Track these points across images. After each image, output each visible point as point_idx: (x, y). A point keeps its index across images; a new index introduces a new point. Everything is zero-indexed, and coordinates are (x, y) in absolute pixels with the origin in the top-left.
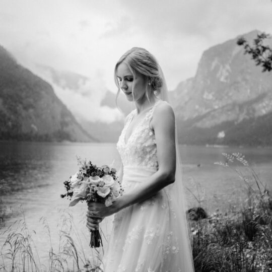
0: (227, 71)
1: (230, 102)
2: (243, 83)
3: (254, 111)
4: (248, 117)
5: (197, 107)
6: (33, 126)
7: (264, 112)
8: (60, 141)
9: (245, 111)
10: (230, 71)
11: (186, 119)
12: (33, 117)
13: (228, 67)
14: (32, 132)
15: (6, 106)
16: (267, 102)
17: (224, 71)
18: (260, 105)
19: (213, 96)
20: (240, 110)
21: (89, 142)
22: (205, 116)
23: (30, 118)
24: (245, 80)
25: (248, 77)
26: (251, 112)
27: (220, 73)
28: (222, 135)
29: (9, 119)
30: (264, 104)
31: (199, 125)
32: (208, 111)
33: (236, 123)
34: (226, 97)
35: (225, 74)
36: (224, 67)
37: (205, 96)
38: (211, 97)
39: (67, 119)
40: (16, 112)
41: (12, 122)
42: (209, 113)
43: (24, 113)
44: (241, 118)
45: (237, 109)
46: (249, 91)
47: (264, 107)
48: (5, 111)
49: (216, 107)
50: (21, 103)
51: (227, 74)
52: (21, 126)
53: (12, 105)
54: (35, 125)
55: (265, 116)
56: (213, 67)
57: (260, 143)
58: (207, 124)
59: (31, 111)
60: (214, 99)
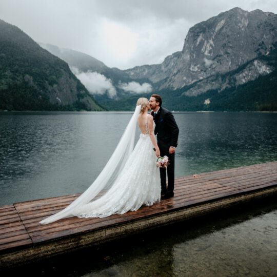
0: (211, 45)
1: (213, 73)
2: (226, 56)
3: (235, 80)
4: (229, 86)
5: (185, 78)
6: (57, 98)
7: (244, 81)
8: (79, 111)
9: (227, 81)
10: (213, 45)
11: (175, 89)
12: (57, 91)
13: (211, 42)
14: (57, 104)
15: (36, 83)
16: (246, 73)
17: (208, 46)
18: (241, 75)
19: (198, 68)
20: (222, 80)
21: (101, 111)
22: (192, 86)
23: (55, 92)
24: (226, 53)
25: (229, 51)
26: (232, 81)
27: (204, 47)
28: (207, 102)
29: (40, 93)
30: (244, 75)
31: (187, 93)
32: (194, 81)
33: (219, 91)
34: (210, 69)
35: (209, 48)
36: (208, 42)
37: (191, 69)
38: (196, 69)
39: (82, 92)
40: (44, 88)
41: (41, 95)
42: (195, 83)
43: (50, 88)
44: (224, 88)
45: (220, 79)
46: (230, 63)
47: (244, 77)
48: (36, 87)
49: (201, 78)
50: (47, 80)
51: (211, 48)
52: (49, 98)
53: (40, 82)
54: (59, 98)
55: (245, 85)
56: (198, 43)
57: (242, 109)
58: (194, 92)
59: (55, 86)
60: (199, 70)
